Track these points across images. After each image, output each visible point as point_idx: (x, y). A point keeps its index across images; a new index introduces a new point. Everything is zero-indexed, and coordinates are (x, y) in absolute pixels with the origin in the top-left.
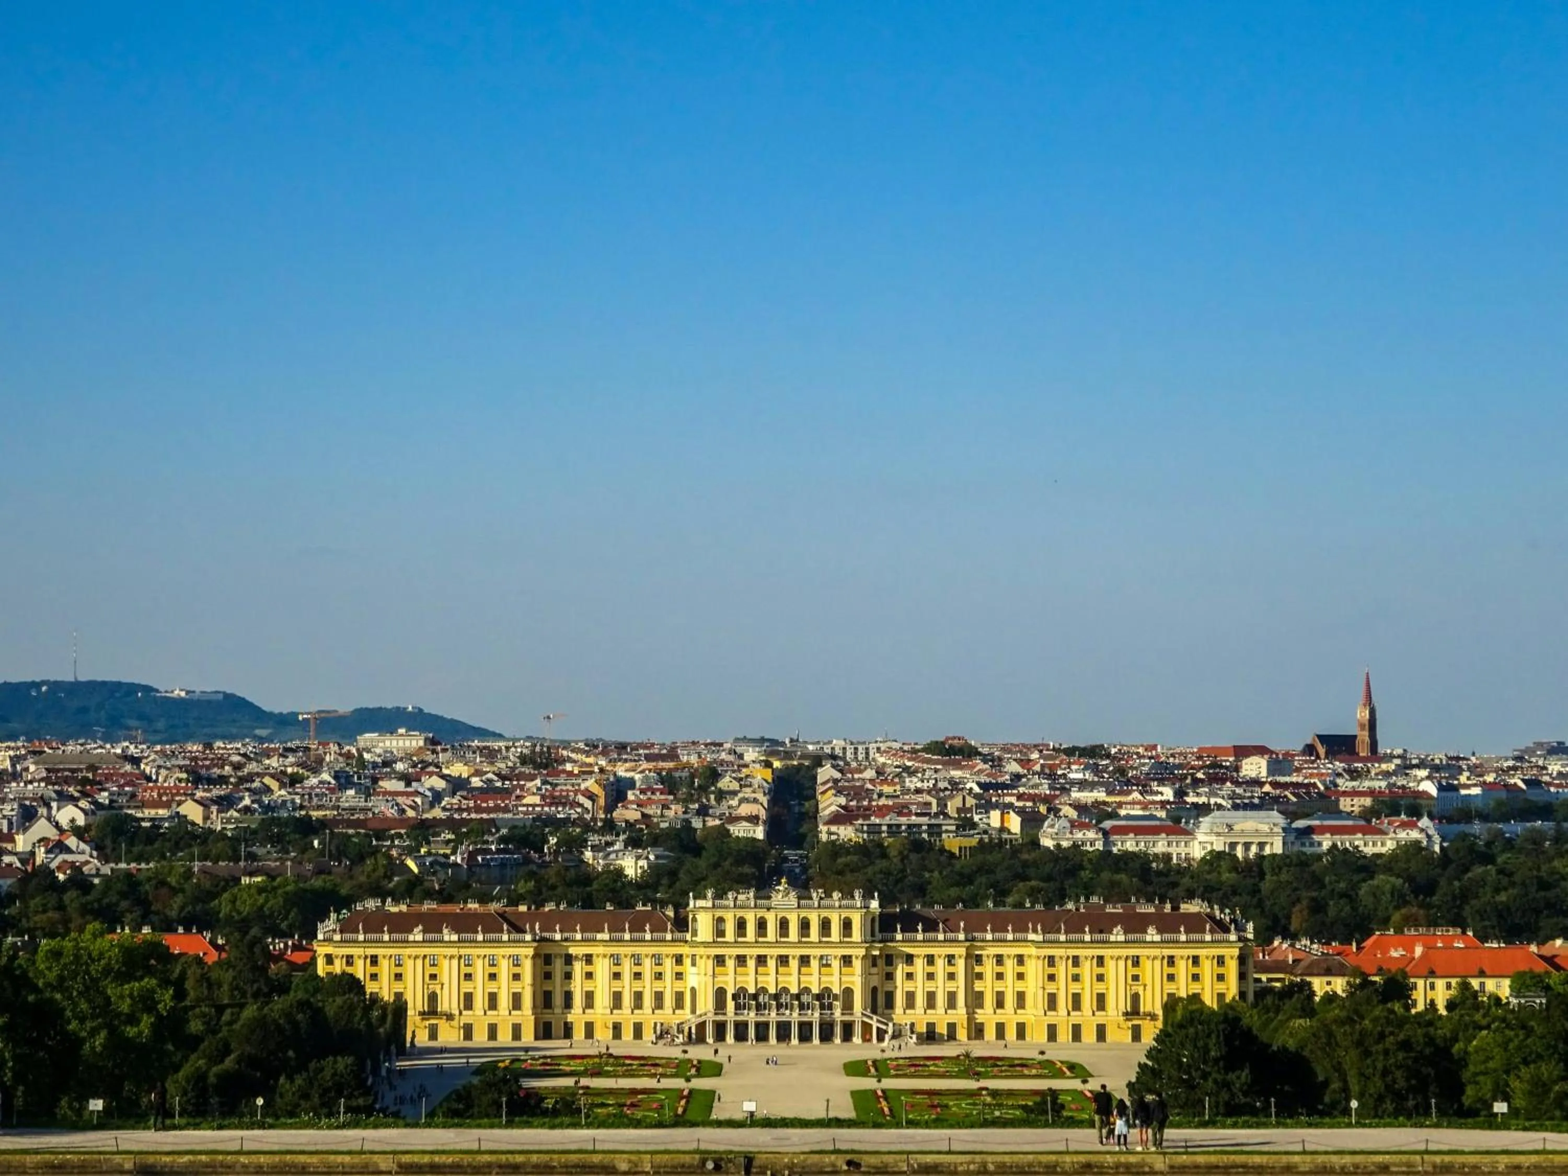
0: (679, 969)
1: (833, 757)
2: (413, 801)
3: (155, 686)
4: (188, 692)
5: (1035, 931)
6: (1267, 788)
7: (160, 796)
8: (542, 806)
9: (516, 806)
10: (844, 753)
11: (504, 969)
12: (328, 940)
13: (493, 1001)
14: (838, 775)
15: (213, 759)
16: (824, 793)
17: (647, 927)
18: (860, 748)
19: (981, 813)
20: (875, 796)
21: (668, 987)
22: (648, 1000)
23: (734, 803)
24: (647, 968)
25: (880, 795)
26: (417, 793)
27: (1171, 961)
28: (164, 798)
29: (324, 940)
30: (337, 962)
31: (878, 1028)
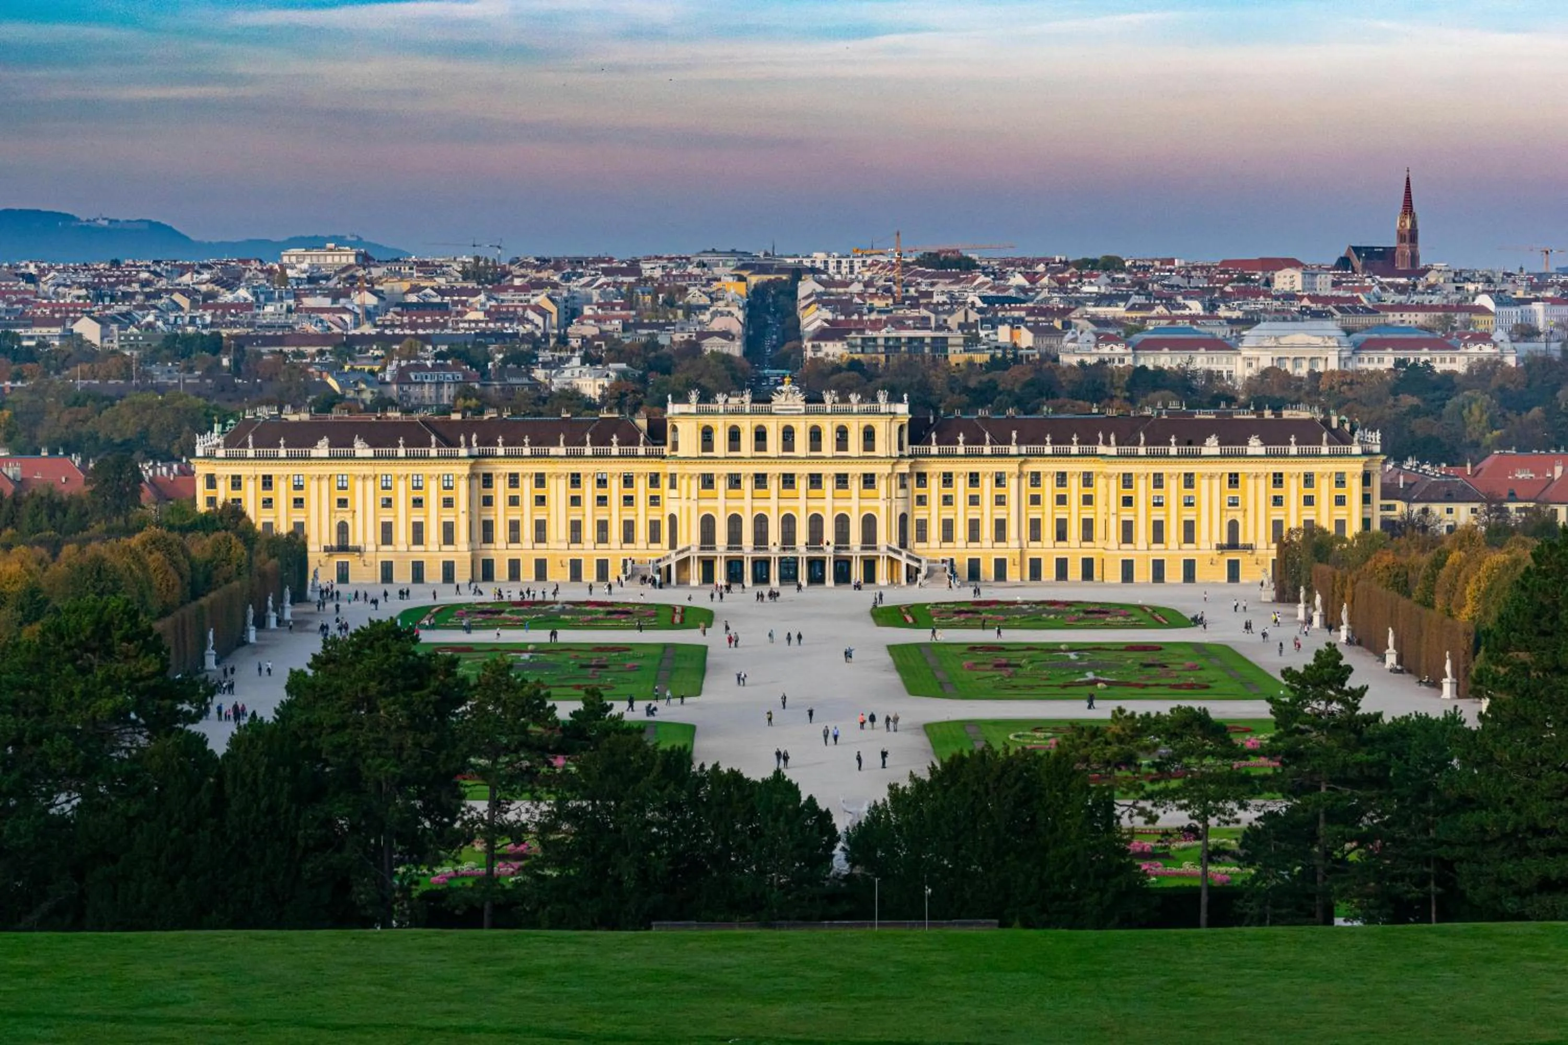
0: (654, 492)
1: (813, 271)
2: (341, 319)
3: (77, 215)
4: (111, 221)
5: (1107, 443)
6: (1306, 302)
7: (53, 312)
8: (487, 322)
9: (457, 323)
10: (827, 268)
11: (433, 494)
12: (210, 456)
13: (418, 534)
14: (820, 289)
15: (118, 277)
16: (807, 307)
17: (615, 439)
18: (844, 261)
19: (987, 329)
20: (865, 311)
21: (642, 515)
22: (616, 532)
23: (706, 317)
24: (615, 490)
25: (871, 310)
26: (345, 310)
27: (1278, 480)
28: (57, 316)
29: (204, 457)
30: (221, 484)
31: (908, 566)
